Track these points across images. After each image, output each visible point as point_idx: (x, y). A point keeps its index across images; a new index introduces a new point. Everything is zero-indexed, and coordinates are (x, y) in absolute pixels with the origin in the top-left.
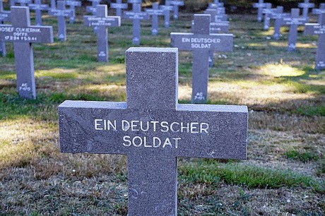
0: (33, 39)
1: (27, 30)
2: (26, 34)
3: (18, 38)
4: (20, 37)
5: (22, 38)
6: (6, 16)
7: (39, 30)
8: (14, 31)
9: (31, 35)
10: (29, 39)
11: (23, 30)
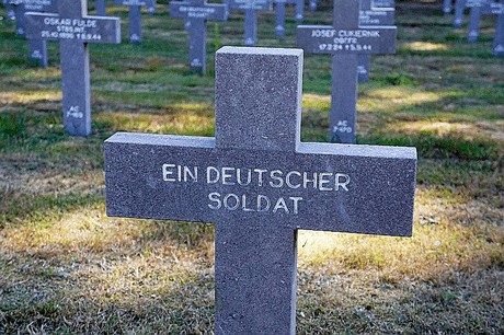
0: (365, 47)
1: (357, 33)
2: (354, 41)
3: (340, 47)
4: (344, 45)
5: (347, 47)
6: (212, 11)
7: (376, 33)
8: (336, 36)
9: (362, 41)
10: (359, 47)
11: (351, 33)
